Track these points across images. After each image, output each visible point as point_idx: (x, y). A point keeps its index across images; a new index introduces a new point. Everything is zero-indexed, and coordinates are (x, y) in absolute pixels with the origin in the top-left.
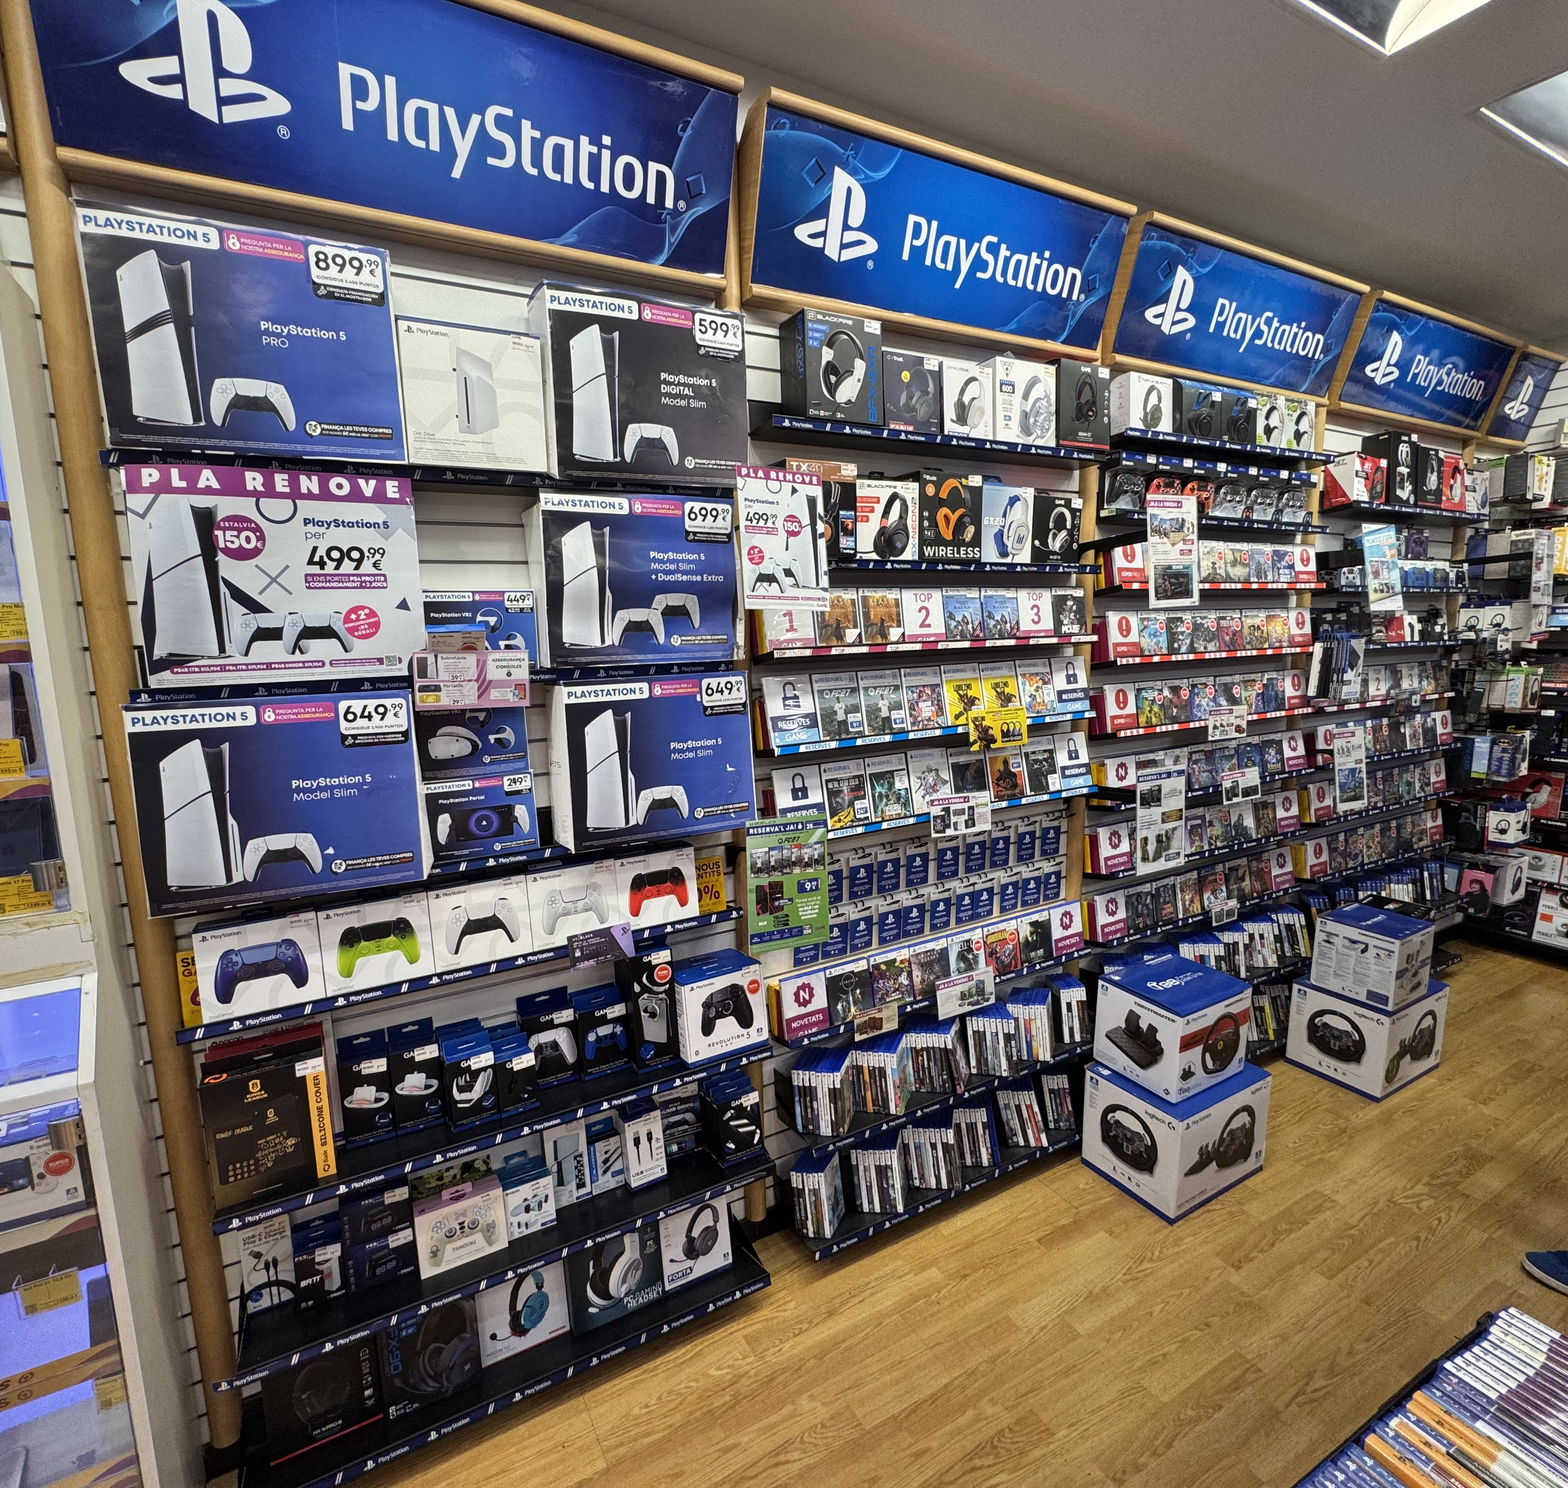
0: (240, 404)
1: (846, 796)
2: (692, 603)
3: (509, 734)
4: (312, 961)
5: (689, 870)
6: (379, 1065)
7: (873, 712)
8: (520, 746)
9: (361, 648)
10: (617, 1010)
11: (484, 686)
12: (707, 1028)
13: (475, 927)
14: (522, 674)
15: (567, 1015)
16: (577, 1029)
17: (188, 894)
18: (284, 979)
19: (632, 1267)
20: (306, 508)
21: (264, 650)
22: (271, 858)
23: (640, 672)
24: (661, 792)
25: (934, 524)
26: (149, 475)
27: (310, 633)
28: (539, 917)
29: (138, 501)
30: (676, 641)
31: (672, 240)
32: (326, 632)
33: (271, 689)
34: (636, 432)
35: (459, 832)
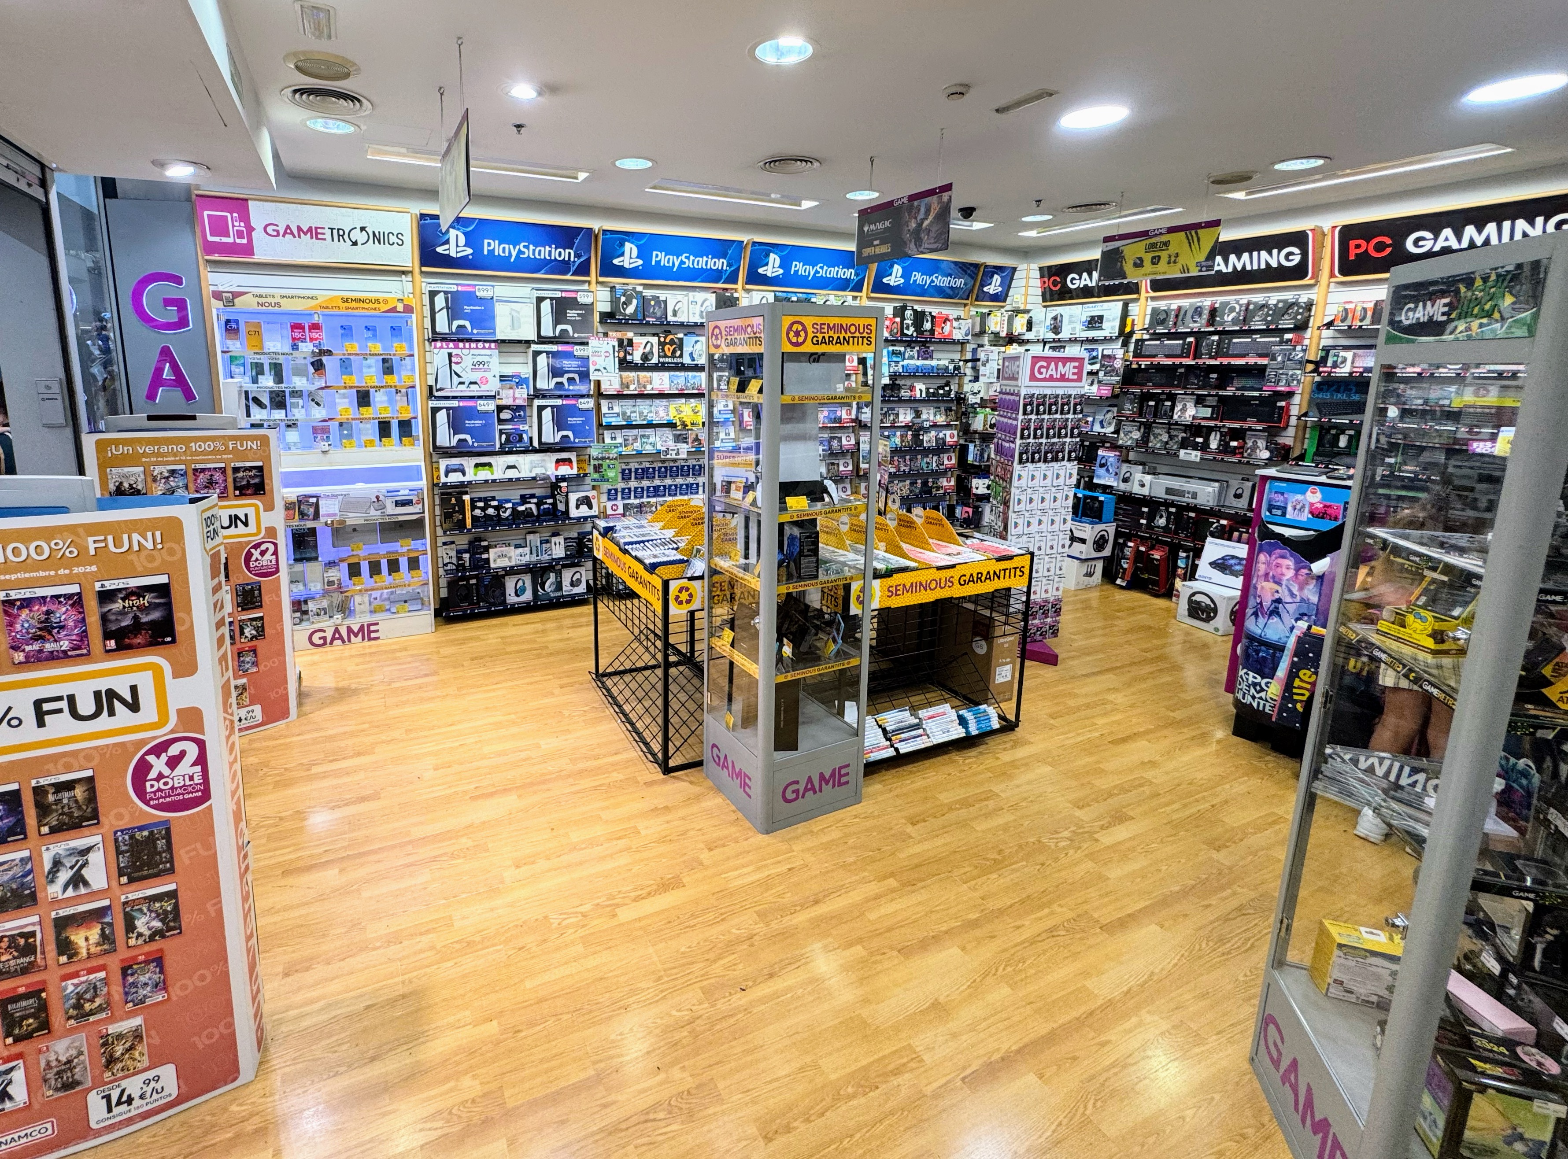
0: (459, 327)
1: (631, 441)
2: (576, 376)
3: (522, 413)
4: (467, 470)
5: (574, 459)
6: (481, 504)
7: (641, 413)
8: (525, 416)
9: (484, 387)
10: (550, 501)
11: (514, 399)
12: (577, 507)
13: (509, 467)
14: (525, 396)
15: (535, 500)
16: (538, 505)
17: (441, 448)
18: (460, 474)
19: (552, 583)
20: (472, 351)
21: (461, 387)
22: (460, 440)
23: (560, 397)
24: (565, 433)
25: (663, 350)
26: (439, 344)
27: (471, 383)
28: (527, 467)
29: (436, 351)
30: (571, 388)
31: (573, 269)
32: (475, 383)
33: (461, 397)
34: (560, 327)
35: (508, 440)
